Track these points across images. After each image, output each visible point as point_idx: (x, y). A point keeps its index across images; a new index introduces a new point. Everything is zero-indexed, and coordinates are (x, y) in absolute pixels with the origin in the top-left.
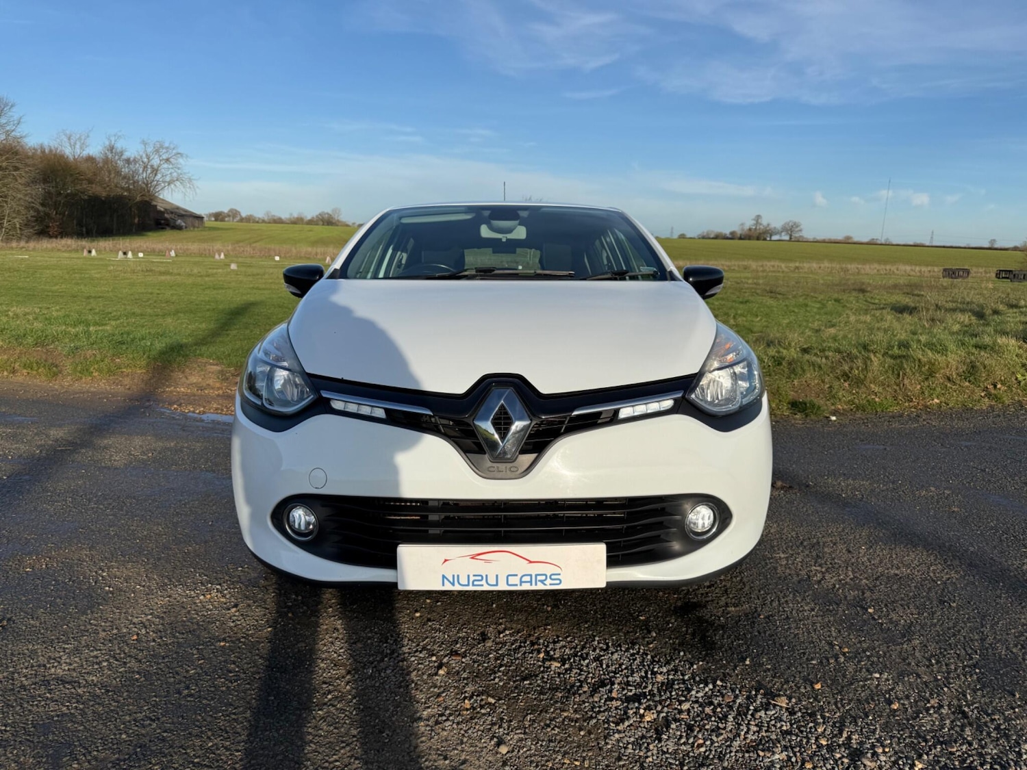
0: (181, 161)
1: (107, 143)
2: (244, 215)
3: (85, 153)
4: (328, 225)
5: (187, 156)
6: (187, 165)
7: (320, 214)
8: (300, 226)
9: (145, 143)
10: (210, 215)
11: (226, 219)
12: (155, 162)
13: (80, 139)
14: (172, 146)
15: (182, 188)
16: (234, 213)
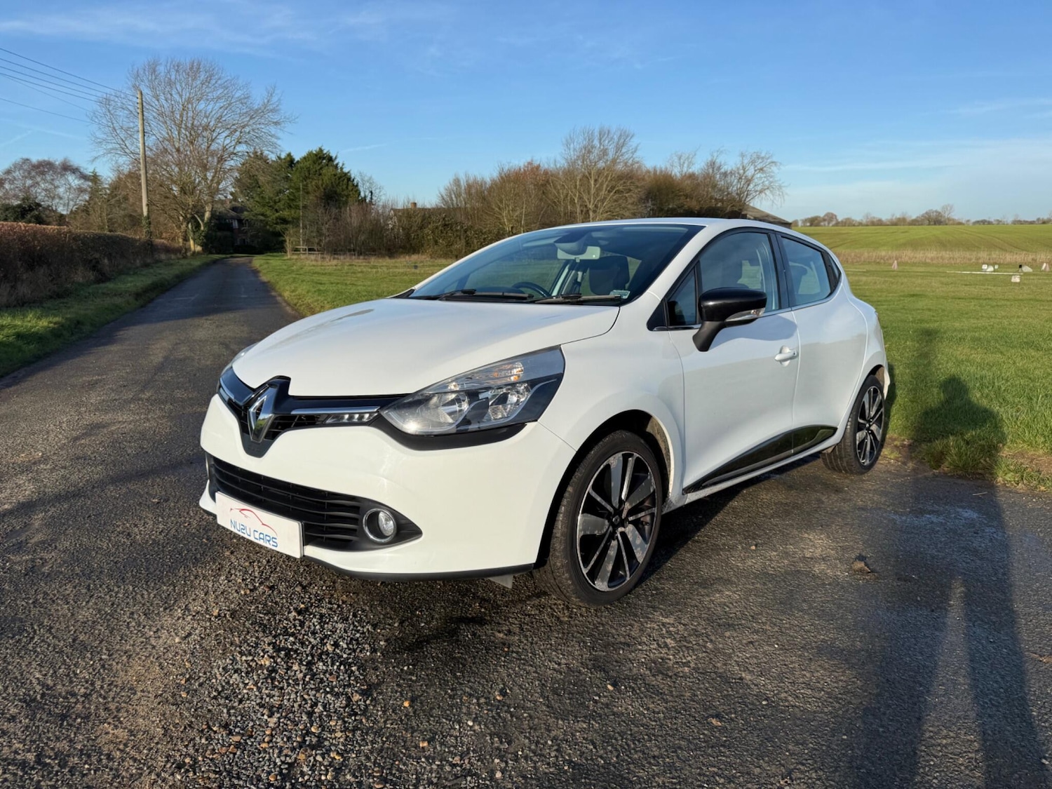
0: (774, 168)
1: (710, 159)
2: (840, 219)
3: (690, 171)
4: (935, 224)
5: (781, 164)
6: (780, 173)
7: (927, 213)
8: (902, 227)
9: (742, 155)
10: (805, 221)
11: (822, 224)
12: (750, 173)
13: (688, 158)
14: (767, 156)
15: (771, 197)
16: (830, 217)
